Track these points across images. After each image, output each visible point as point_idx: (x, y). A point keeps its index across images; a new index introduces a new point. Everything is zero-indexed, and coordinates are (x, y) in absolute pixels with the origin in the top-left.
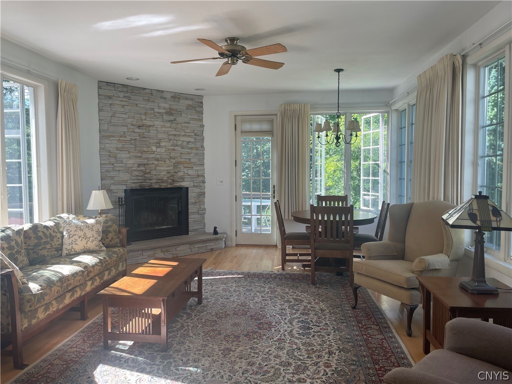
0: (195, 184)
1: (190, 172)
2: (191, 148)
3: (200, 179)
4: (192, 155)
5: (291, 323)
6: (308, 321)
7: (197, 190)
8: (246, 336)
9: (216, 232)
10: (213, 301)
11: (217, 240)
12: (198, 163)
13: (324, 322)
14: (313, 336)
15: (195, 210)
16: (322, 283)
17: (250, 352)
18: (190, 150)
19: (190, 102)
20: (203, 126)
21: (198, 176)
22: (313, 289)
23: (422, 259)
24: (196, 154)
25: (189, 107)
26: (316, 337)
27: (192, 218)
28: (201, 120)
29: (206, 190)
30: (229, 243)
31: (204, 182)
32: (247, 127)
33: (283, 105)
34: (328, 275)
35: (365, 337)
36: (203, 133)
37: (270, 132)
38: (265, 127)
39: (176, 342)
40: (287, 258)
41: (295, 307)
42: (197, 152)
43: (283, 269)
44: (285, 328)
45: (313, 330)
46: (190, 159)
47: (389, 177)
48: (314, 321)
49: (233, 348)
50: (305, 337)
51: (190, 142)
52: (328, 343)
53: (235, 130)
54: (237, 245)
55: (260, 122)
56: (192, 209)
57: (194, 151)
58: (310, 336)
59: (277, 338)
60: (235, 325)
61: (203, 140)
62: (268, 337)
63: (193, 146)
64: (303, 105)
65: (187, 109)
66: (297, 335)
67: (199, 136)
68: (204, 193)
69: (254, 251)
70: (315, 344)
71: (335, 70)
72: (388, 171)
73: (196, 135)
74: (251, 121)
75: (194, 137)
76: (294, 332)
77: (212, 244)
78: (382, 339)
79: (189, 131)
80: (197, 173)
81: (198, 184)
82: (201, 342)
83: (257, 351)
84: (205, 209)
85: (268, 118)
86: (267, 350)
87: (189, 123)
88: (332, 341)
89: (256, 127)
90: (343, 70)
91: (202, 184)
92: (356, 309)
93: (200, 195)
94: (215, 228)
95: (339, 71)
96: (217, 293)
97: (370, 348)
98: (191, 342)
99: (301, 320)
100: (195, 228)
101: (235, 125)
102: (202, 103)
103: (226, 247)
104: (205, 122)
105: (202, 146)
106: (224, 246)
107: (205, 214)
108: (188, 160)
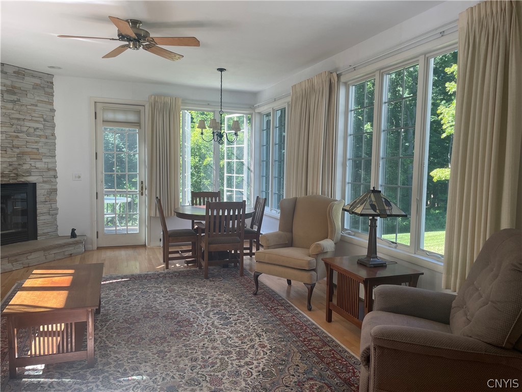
0: (45, 179)
1: (39, 165)
2: (40, 136)
3: (51, 173)
4: (40, 144)
5: (209, 317)
6: (223, 311)
7: (47, 186)
8: (172, 335)
9: (73, 235)
10: (112, 309)
11: (77, 243)
12: (48, 154)
13: (237, 311)
14: (235, 324)
15: (45, 210)
16: (213, 276)
17: (186, 349)
18: (38, 139)
19: (38, 81)
20: (53, 111)
21: (49, 169)
22: (208, 283)
23: (318, 244)
24: (46, 143)
25: (36, 87)
26: (238, 325)
27: (41, 219)
28: (52, 104)
29: (59, 187)
30: (89, 247)
31: (55, 177)
32: (110, 116)
33: (153, 97)
34: (215, 268)
35: (278, 317)
36: (53, 119)
37: (138, 124)
38: (132, 117)
39: (98, 356)
40: (170, 256)
41: (203, 302)
42: (47, 141)
43: (167, 267)
44: (205, 322)
45: (232, 319)
46: (38, 149)
48: (227, 311)
49: (166, 349)
50: (229, 327)
51: (38, 128)
52: (251, 327)
53: (96, 118)
54: (99, 248)
55: (125, 111)
56: (40, 208)
57: (43, 140)
58: (233, 325)
59: (203, 332)
60: (152, 327)
61: (53, 127)
62: (194, 333)
63: (41, 133)
64: (174, 99)
65: (34, 88)
66: (220, 326)
67: (49, 122)
68: (56, 190)
69: (123, 253)
70: (241, 330)
71: (218, 69)
72: (252, 168)
73: (45, 120)
74: (114, 110)
75: (43, 122)
76: (215, 323)
77: (70, 248)
78: (292, 316)
79: (36, 115)
80: (46, 166)
81: (49, 179)
82: (127, 350)
83: (192, 347)
84: (57, 209)
85: (136, 108)
86: (201, 344)
87: (36, 106)
88: (254, 325)
89: (120, 117)
90: (225, 70)
91: (53, 180)
92: (257, 295)
93: (51, 192)
94: (73, 230)
95: (221, 70)
96: (110, 300)
97: (287, 326)
98: (115, 352)
99: (215, 312)
100: (46, 231)
101: (95, 113)
102: (52, 83)
103: (85, 251)
104: (56, 106)
105: (53, 135)
107: (57, 214)
108: (35, 151)
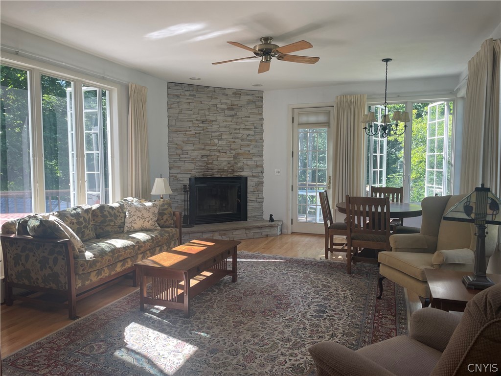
0: (254, 174)
1: (249, 163)
2: (251, 141)
3: (259, 169)
4: (251, 147)
5: (309, 306)
6: (327, 305)
7: (256, 180)
8: (262, 312)
9: (271, 220)
10: (247, 281)
11: (272, 227)
12: (257, 154)
13: (342, 308)
14: (324, 319)
15: (253, 198)
16: (360, 272)
17: (259, 326)
18: (250, 142)
19: (250, 98)
20: (262, 119)
21: (257, 166)
22: (347, 278)
23: (440, 252)
24: (255, 146)
25: (249, 102)
26: (327, 320)
27: (250, 205)
28: (261, 114)
29: (264, 180)
30: (285, 231)
31: (262, 172)
32: (304, 119)
33: (339, 97)
34: (369, 266)
35: (376, 325)
36: (262, 126)
37: (327, 124)
38: (322, 118)
39: (199, 311)
41: (320, 293)
42: (256, 144)
43: (327, 257)
44: (301, 310)
45: (327, 314)
46: (249, 151)
47: (453, 168)
48: (332, 306)
49: (245, 322)
50: (316, 320)
51: (249, 135)
52: (336, 326)
53: (293, 122)
54: (293, 233)
55: (316, 113)
56: (250, 197)
57: (254, 143)
58: (321, 319)
59: (289, 317)
60: (257, 302)
61: (262, 133)
62: (281, 316)
63: (252, 138)
64: (359, 96)
65: (248, 104)
66: (309, 317)
67: (258, 129)
68: (262, 183)
69: (307, 239)
70: (323, 326)
71: (383, 60)
72: (453, 162)
73: (255, 128)
74: (308, 114)
75: (254, 130)
76: (308, 314)
77: (267, 230)
78: (393, 329)
79: (249, 125)
80: (255, 164)
81: (257, 174)
82: (221, 313)
83: (265, 326)
84: (263, 198)
85: (325, 109)
86: (275, 326)
87: (249, 117)
88: (341, 325)
89: (313, 119)
90: (391, 59)
91: (260, 174)
92: (381, 299)
93: (259, 184)
94: (271, 216)
95: (386, 61)
96: (253, 274)
97: (375, 336)
98: (212, 313)
99: (320, 304)
100: (253, 215)
101: (293, 118)
102: (262, 98)
103: (282, 234)
104: (264, 116)
105: (262, 139)
106: (279, 233)
107: (263, 202)
108: (247, 152)
